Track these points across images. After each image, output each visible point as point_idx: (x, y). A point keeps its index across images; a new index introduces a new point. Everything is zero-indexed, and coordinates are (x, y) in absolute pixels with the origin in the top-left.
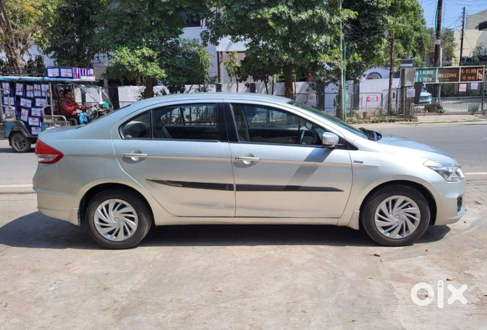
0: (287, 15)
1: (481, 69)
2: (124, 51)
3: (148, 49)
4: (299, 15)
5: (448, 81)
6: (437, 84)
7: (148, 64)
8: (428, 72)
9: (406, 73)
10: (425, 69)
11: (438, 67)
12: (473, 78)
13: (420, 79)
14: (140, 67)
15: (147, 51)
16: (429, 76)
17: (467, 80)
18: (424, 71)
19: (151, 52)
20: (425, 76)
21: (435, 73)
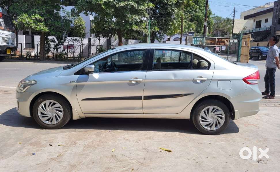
0: (113, 3)
1: (227, 40)
2: (25, 15)
3: (39, 15)
4: (120, 4)
5: (209, 44)
6: (204, 46)
7: (38, 24)
8: (200, 39)
9: (188, 39)
10: (198, 38)
11: (205, 37)
12: (223, 44)
13: (195, 42)
14: (33, 25)
15: (38, 17)
16: (200, 41)
17: (220, 45)
18: (197, 38)
19: (40, 17)
20: (198, 41)
21: (203, 40)
